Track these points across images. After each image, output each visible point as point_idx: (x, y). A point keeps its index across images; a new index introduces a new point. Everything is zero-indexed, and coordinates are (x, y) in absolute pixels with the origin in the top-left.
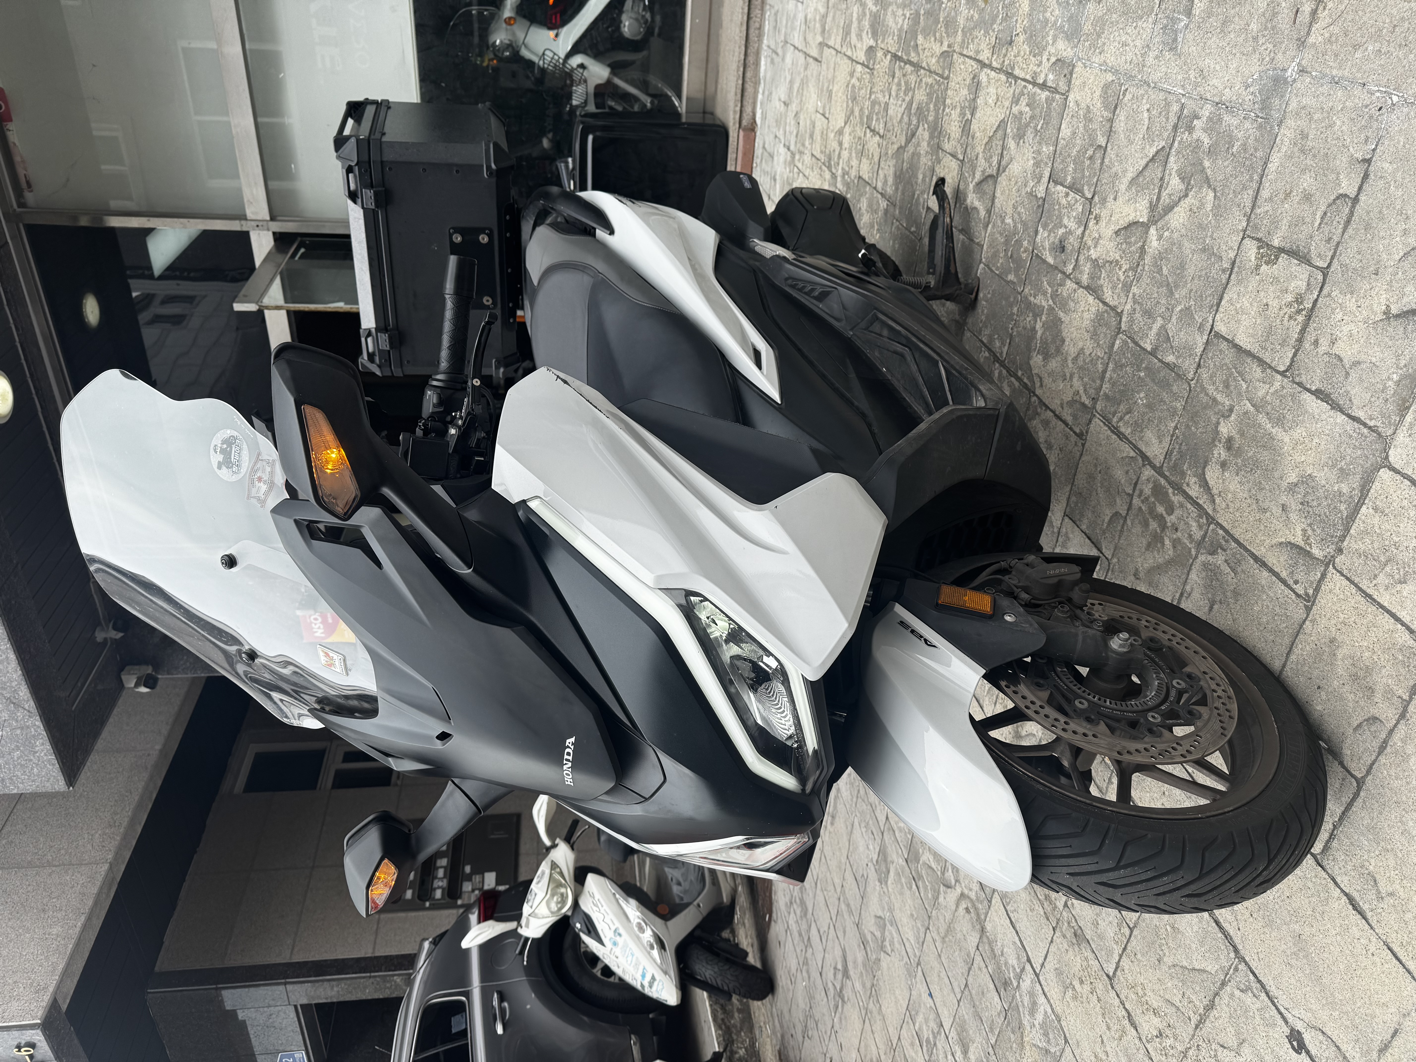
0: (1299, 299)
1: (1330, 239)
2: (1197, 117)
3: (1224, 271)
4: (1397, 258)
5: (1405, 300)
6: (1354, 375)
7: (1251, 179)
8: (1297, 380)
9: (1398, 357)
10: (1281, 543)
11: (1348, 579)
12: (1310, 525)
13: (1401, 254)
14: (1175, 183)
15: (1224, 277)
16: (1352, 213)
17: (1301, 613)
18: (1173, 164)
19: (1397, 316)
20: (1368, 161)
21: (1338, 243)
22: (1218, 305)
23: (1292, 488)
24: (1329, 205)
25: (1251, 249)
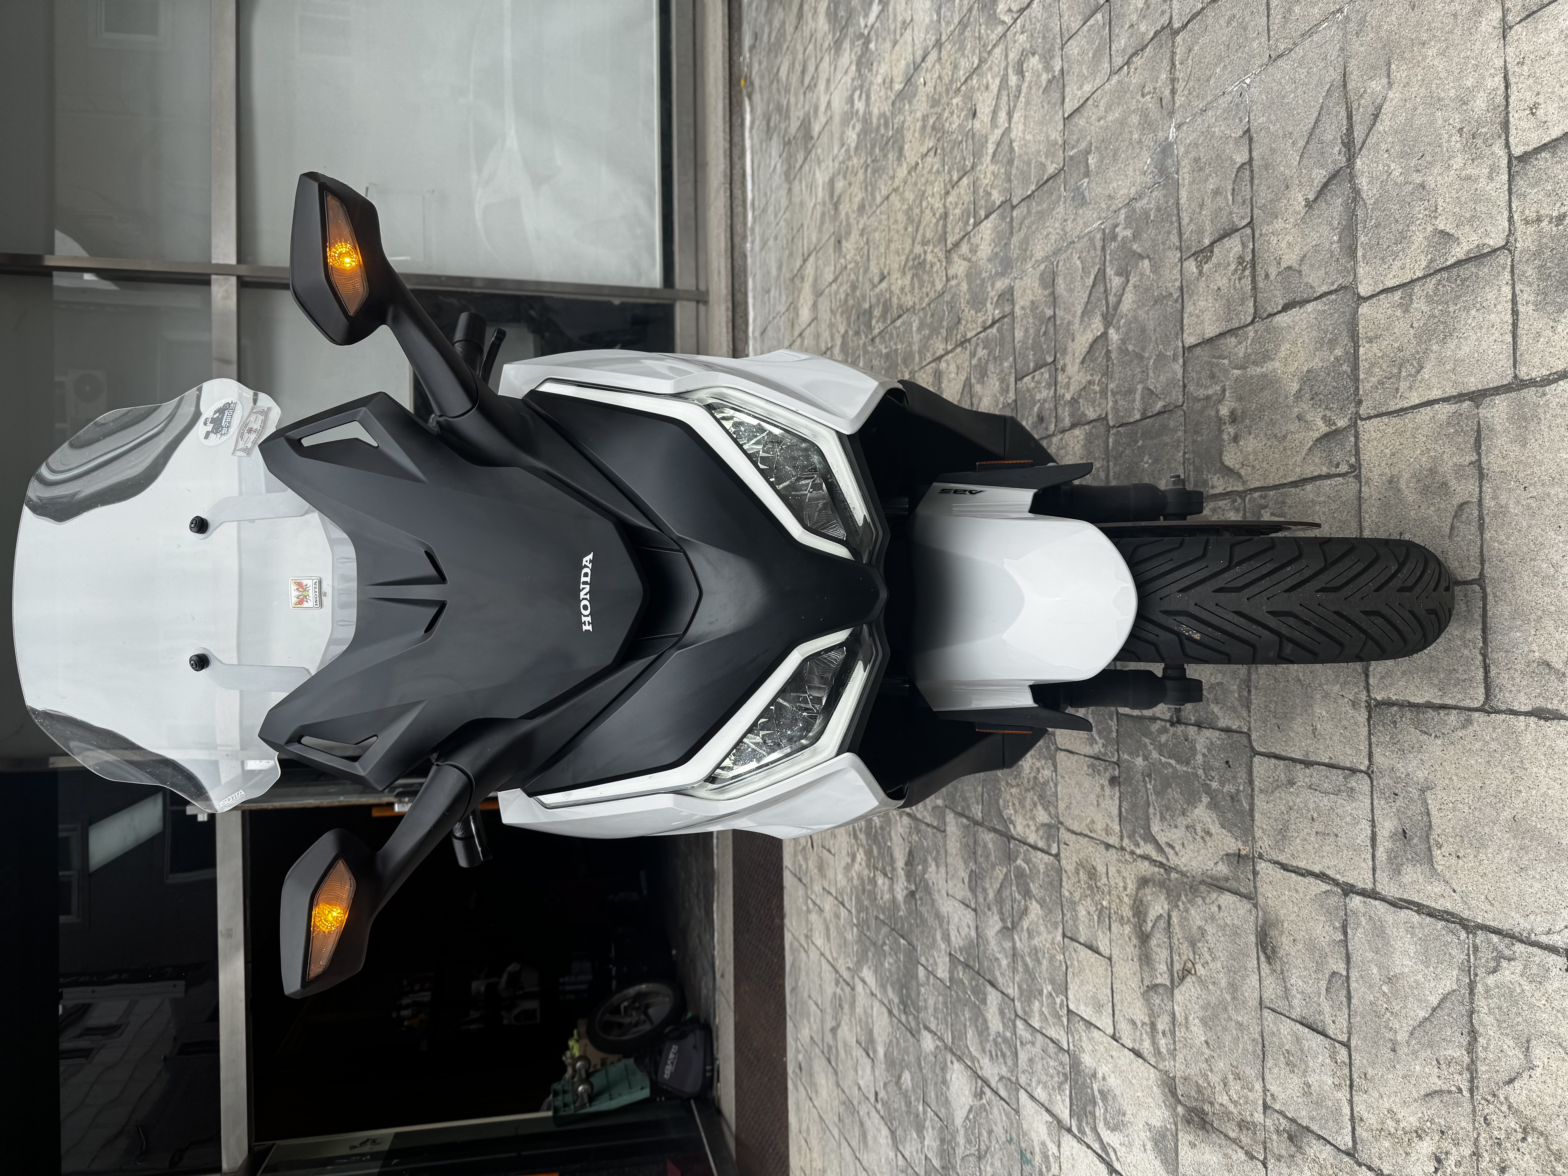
0: (1241, 260)
1: (1244, 201)
2: (1116, 226)
3: (1176, 301)
4: (1296, 163)
5: (1316, 181)
6: (1305, 268)
7: (1172, 223)
8: (1265, 315)
9: (1331, 224)
10: (1310, 449)
11: (1376, 416)
12: (1326, 408)
13: (1298, 158)
14: (1116, 282)
15: (1179, 306)
16: (1252, 171)
17: (1353, 486)
18: (1110, 272)
19: (1316, 199)
20: (1248, 130)
21: (1252, 198)
22: (1182, 329)
23: (1298, 396)
24: (1234, 182)
25: (1191, 266)
